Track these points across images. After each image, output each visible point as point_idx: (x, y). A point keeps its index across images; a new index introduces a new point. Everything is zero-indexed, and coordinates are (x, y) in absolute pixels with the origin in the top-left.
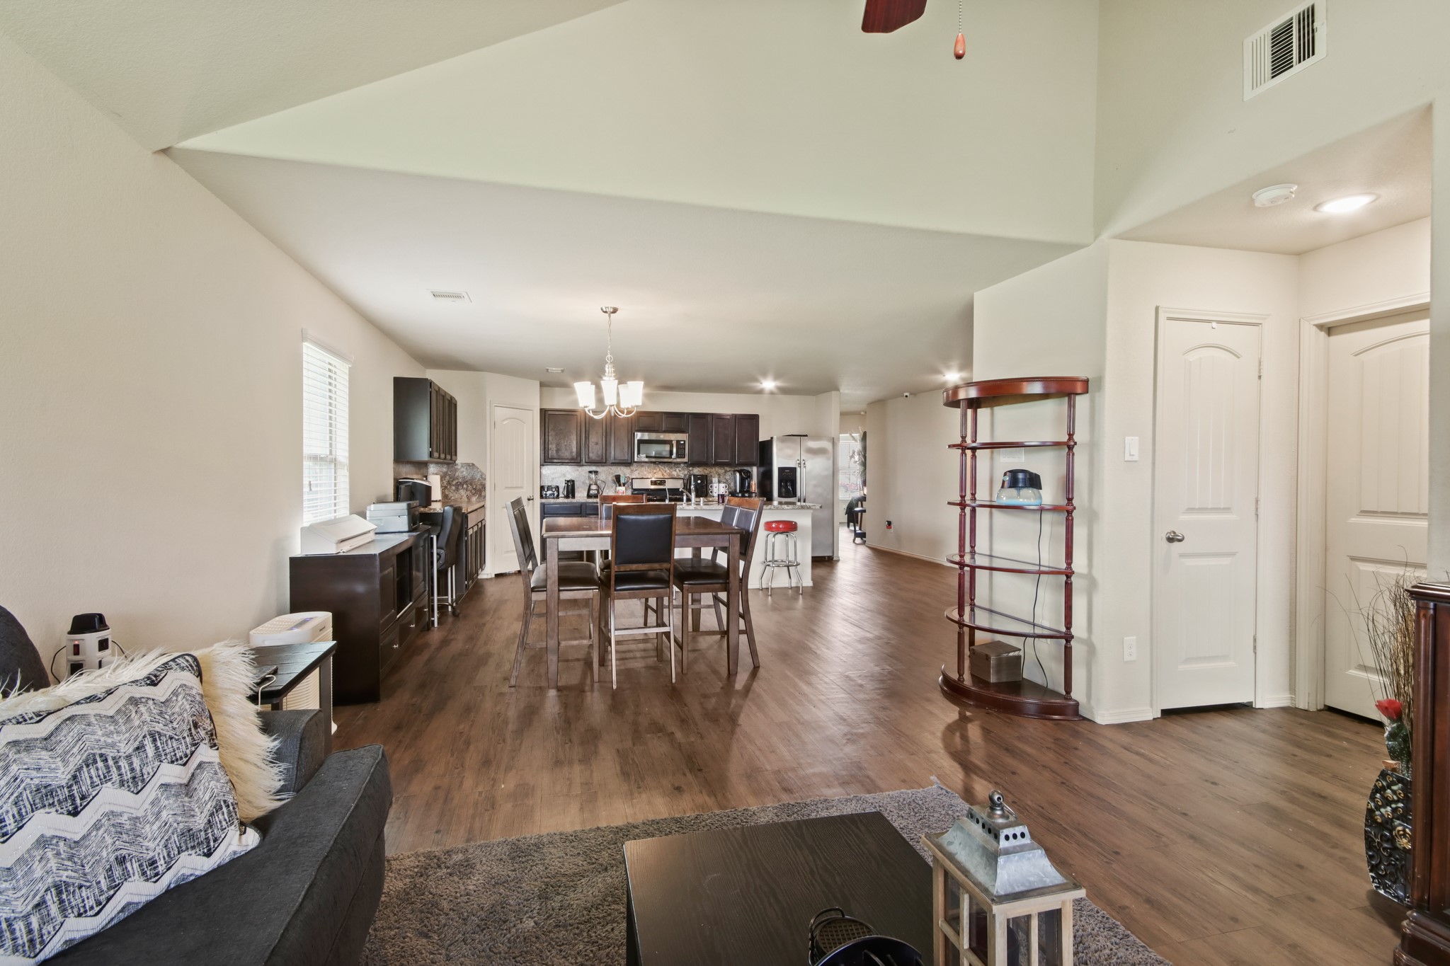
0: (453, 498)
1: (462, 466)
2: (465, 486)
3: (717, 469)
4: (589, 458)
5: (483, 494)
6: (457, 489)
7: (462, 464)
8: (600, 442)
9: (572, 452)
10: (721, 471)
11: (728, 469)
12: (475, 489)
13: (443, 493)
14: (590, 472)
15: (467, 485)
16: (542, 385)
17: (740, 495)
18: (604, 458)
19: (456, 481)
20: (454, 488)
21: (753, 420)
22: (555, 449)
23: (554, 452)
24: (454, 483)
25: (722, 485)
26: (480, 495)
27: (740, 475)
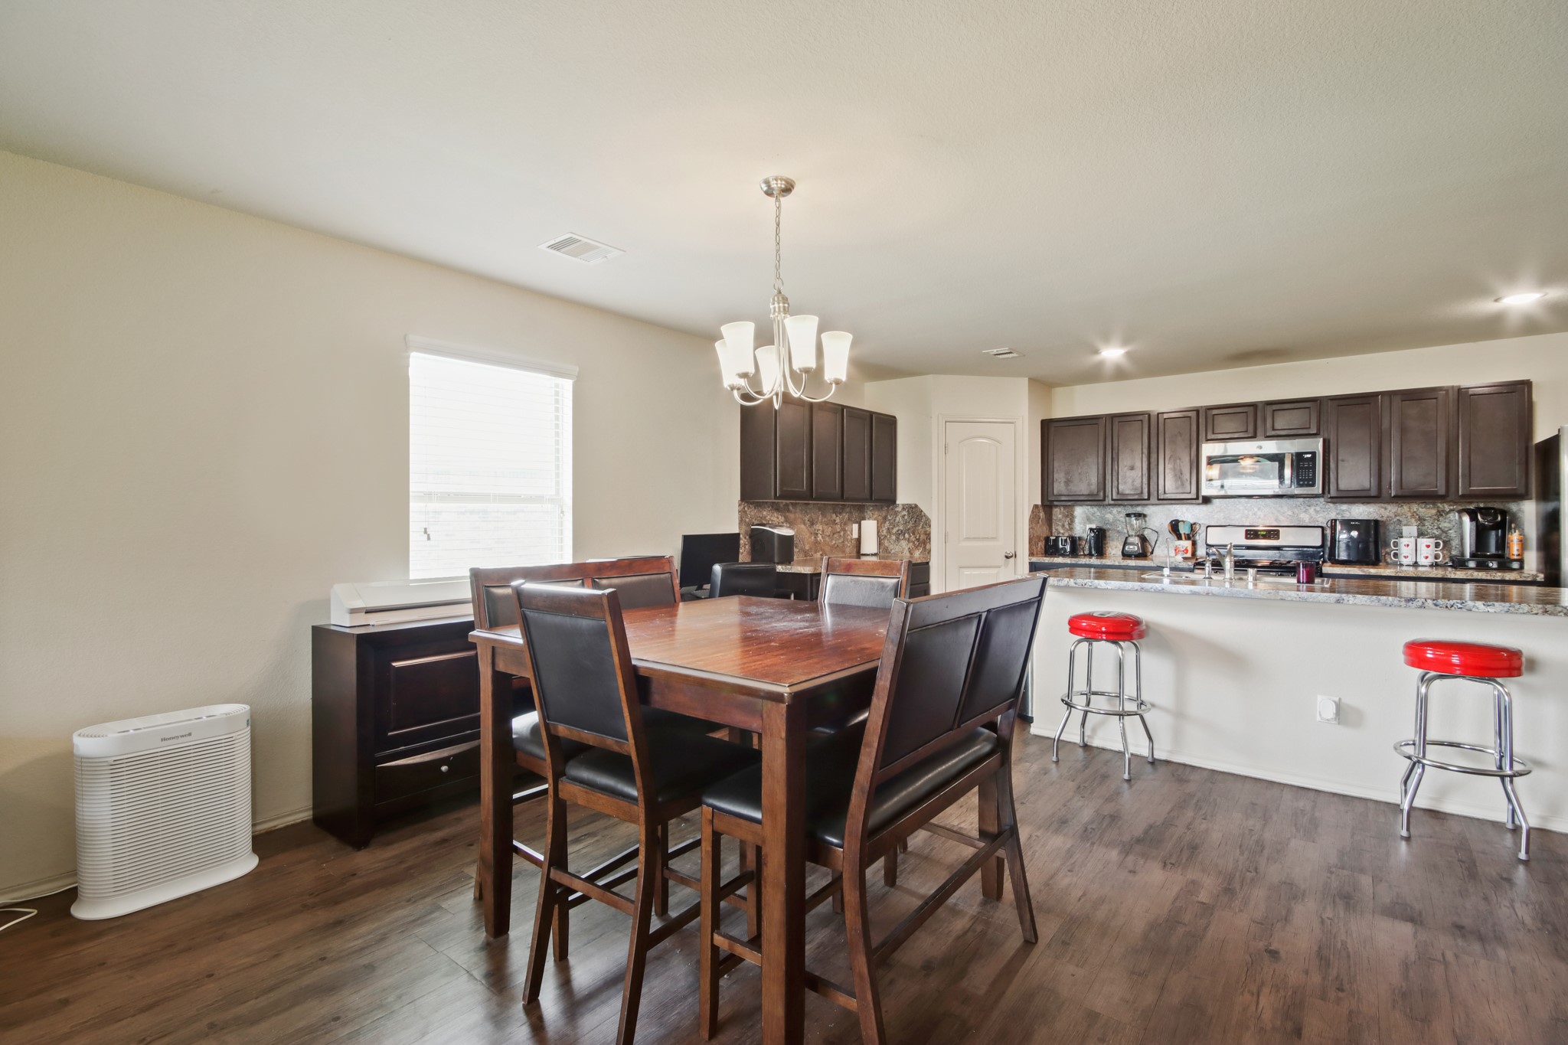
0: (893, 551)
1: (903, 508)
2: (907, 536)
3: (1415, 507)
4: (1118, 493)
5: (928, 547)
6: (898, 539)
7: (903, 505)
8: (1138, 464)
9: (1089, 485)
10: (1427, 511)
11: (1447, 508)
12: (918, 540)
13: (880, 544)
14: (1128, 515)
15: (909, 533)
16: (1035, 382)
17: (1472, 564)
18: (1145, 491)
19: (897, 528)
20: (894, 537)
21: (1518, 394)
22: (1063, 480)
23: (1062, 484)
24: (894, 531)
25: (1423, 542)
26: (925, 548)
27: (1473, 518)
